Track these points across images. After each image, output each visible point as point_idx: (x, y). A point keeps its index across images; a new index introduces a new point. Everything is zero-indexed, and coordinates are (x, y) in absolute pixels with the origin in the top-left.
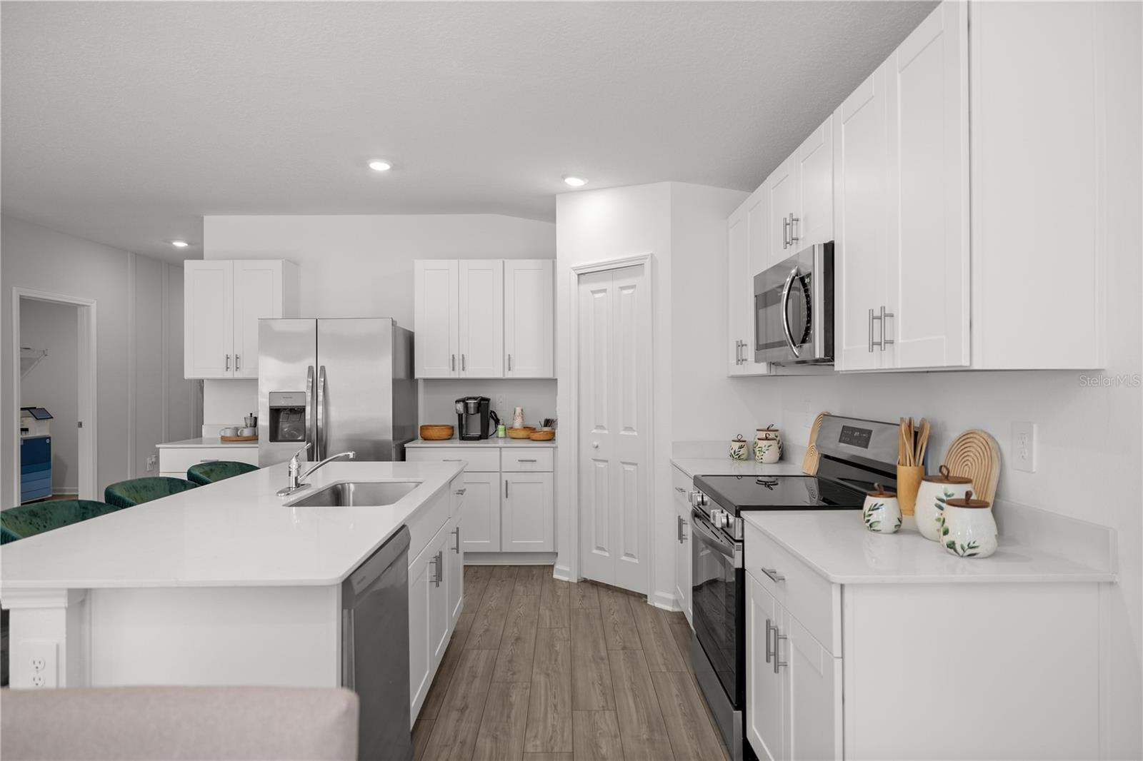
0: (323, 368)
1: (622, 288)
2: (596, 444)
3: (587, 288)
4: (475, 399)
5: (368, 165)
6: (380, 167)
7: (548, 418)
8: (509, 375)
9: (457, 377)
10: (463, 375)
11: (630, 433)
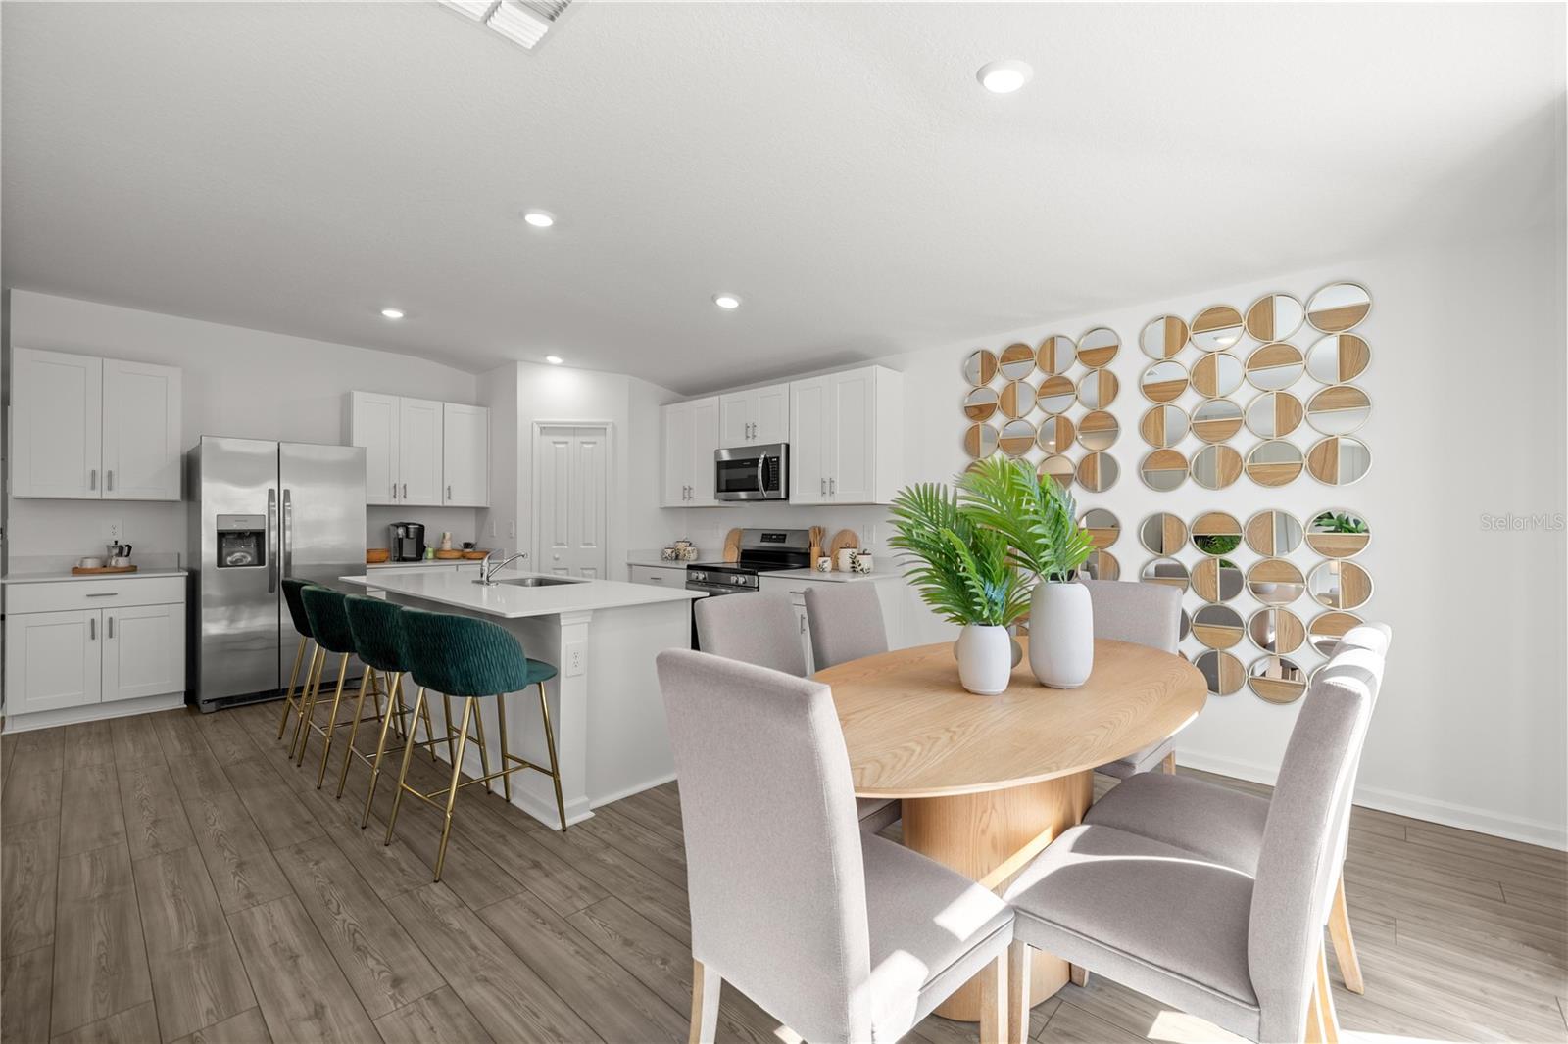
0: (287, 492)
1: (583, 443)
2: (556, 556)
3: (548, 439)
4: (414, 524)
5: (380, 313)
6: (393, 314)
7: (467, 541)
8: (448, 503)
9: (397, 504)
10: (403, 503)
11: (590, 547)
